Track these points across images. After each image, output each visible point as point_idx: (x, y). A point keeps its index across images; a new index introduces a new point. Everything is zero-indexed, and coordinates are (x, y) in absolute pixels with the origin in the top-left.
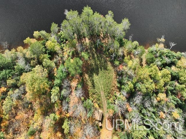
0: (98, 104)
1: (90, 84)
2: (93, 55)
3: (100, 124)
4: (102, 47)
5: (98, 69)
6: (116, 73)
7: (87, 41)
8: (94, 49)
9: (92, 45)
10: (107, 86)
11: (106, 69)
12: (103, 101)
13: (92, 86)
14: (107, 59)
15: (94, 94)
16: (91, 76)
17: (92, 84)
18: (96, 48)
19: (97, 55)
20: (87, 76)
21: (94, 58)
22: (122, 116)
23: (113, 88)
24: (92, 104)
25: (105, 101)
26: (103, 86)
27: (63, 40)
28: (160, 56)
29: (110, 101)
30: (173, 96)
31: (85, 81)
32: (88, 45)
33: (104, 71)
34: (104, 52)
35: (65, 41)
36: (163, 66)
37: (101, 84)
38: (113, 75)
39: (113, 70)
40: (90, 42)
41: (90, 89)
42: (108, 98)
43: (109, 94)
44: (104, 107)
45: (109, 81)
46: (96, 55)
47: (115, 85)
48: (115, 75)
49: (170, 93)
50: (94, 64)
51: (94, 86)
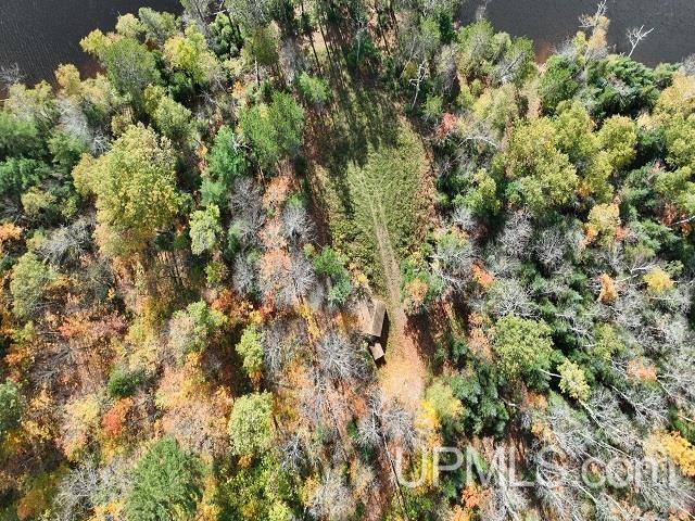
0: (369, 277)
1: (333, 201)
2: (343, 94)
3: (378, 351)
4: (376, 61)
5: (361, 144)
6: (431, 155)
7: (319, 44)
8: (344, 73)
9: (339, 57)
10: (400, 208)
11: (392, 142)
12: (385, 262)
13: (343, 209)
14: (397, 105)
15: (350, 239)
16: (337, 171)
17: (344, 204)
18: (352, 69)
19: (359, 94)
20: (322, 174)
21: (345, 104)
22: (457, 319)
23: (422, 214)
24: (346, 273)
25: (395, 266)
26: (382, 209)
27: (230, 47)
28: (594, 80)
29: (412, 261)
30: (648, 222)
31: (316, 193)
32: (322, 59)
33: (386, 152)
34: (385, 80)
35: (234, 48)
36: (603, 113)
37: (375, 201)
38: (421, 162)
39: (420, 146)
40: (331, 47)
41: (336, 221)
42: (405, 250)
43: (408, 234)
44: (390, 287)
45: (407, 187)
46: (353, 95)
47: (428, 201)
48: (427, 162)
49: (633, 210)
50: (346, 126)
51: (348, 210)
